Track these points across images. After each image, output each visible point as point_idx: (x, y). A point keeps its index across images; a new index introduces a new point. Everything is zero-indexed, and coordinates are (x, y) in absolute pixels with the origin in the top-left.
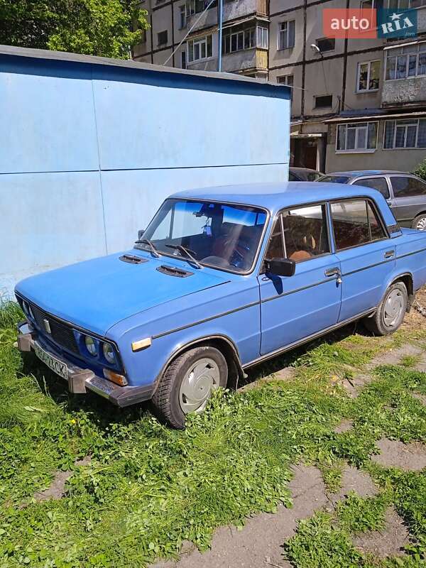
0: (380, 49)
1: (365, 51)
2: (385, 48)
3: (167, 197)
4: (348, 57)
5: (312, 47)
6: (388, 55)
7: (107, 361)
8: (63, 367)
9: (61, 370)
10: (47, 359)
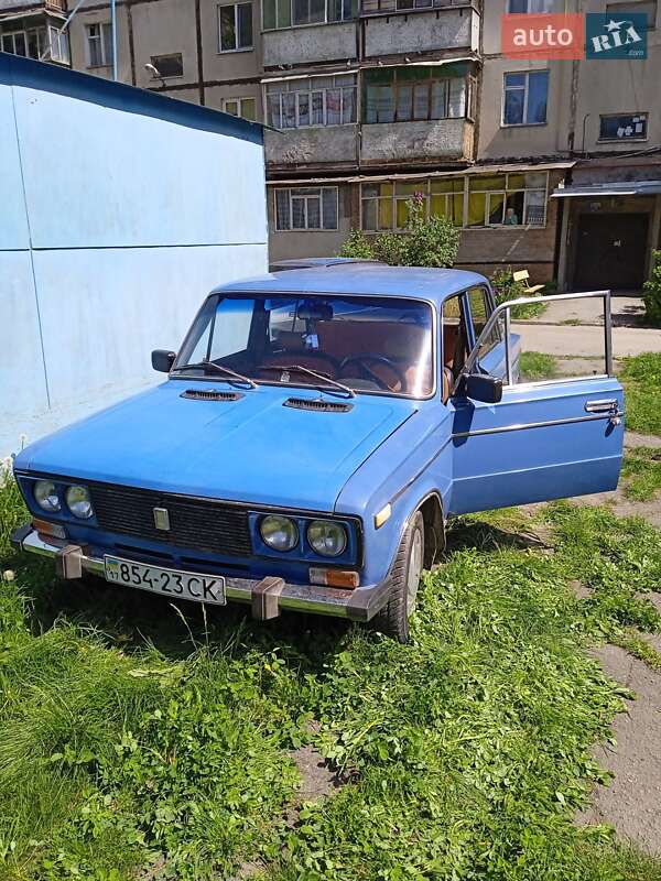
0: (256, 81)
1: (231, 83)
2: (263, 81)
3: (208, 294)
4: (205, 89)
5: (147, 67)
6: (268, 92)
7: (317, 554)
8: (214, 582)
9: (206, 590)
10: (159, 579)
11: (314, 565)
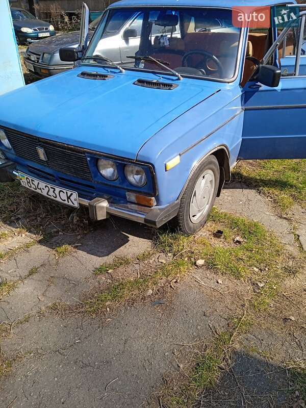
7: (131, 184)
8: (72, 194)
9: (69, 198)
10: (44, 188)
11: (129, 190)
